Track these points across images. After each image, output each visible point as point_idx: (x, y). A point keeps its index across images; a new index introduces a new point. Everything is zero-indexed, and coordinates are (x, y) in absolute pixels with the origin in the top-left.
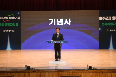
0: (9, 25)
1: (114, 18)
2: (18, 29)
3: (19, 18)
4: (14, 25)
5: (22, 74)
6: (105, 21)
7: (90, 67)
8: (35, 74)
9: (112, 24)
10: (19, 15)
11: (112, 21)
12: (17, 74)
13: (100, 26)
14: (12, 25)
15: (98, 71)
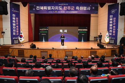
0: (44, 32)
1: (84, 30)
2: (47, 34)
3: (47, 29)
4: (46, 32)
5: (51, 51)
6: (80, 31)
7: (77, 48)
8: (56, 51)
9: (83, 32)
10: (48, 28)
11: (83, 31)
12: (49, 50)
13: (79, 33)
14: (45, 32)
15: (79, 49)
